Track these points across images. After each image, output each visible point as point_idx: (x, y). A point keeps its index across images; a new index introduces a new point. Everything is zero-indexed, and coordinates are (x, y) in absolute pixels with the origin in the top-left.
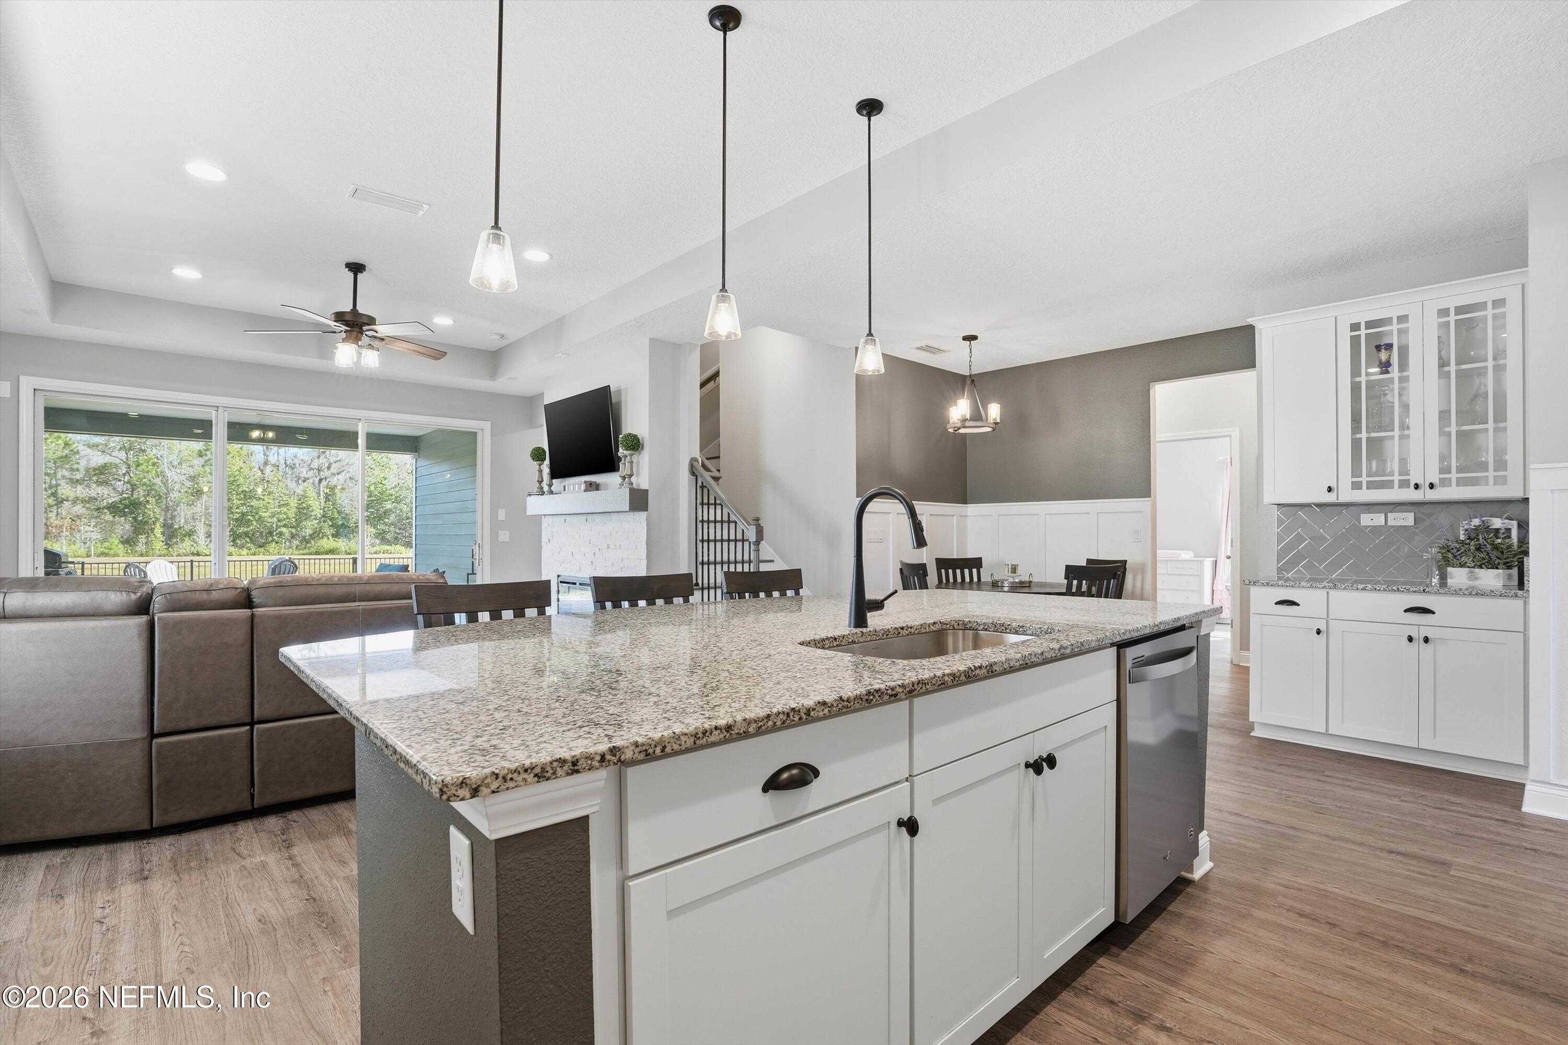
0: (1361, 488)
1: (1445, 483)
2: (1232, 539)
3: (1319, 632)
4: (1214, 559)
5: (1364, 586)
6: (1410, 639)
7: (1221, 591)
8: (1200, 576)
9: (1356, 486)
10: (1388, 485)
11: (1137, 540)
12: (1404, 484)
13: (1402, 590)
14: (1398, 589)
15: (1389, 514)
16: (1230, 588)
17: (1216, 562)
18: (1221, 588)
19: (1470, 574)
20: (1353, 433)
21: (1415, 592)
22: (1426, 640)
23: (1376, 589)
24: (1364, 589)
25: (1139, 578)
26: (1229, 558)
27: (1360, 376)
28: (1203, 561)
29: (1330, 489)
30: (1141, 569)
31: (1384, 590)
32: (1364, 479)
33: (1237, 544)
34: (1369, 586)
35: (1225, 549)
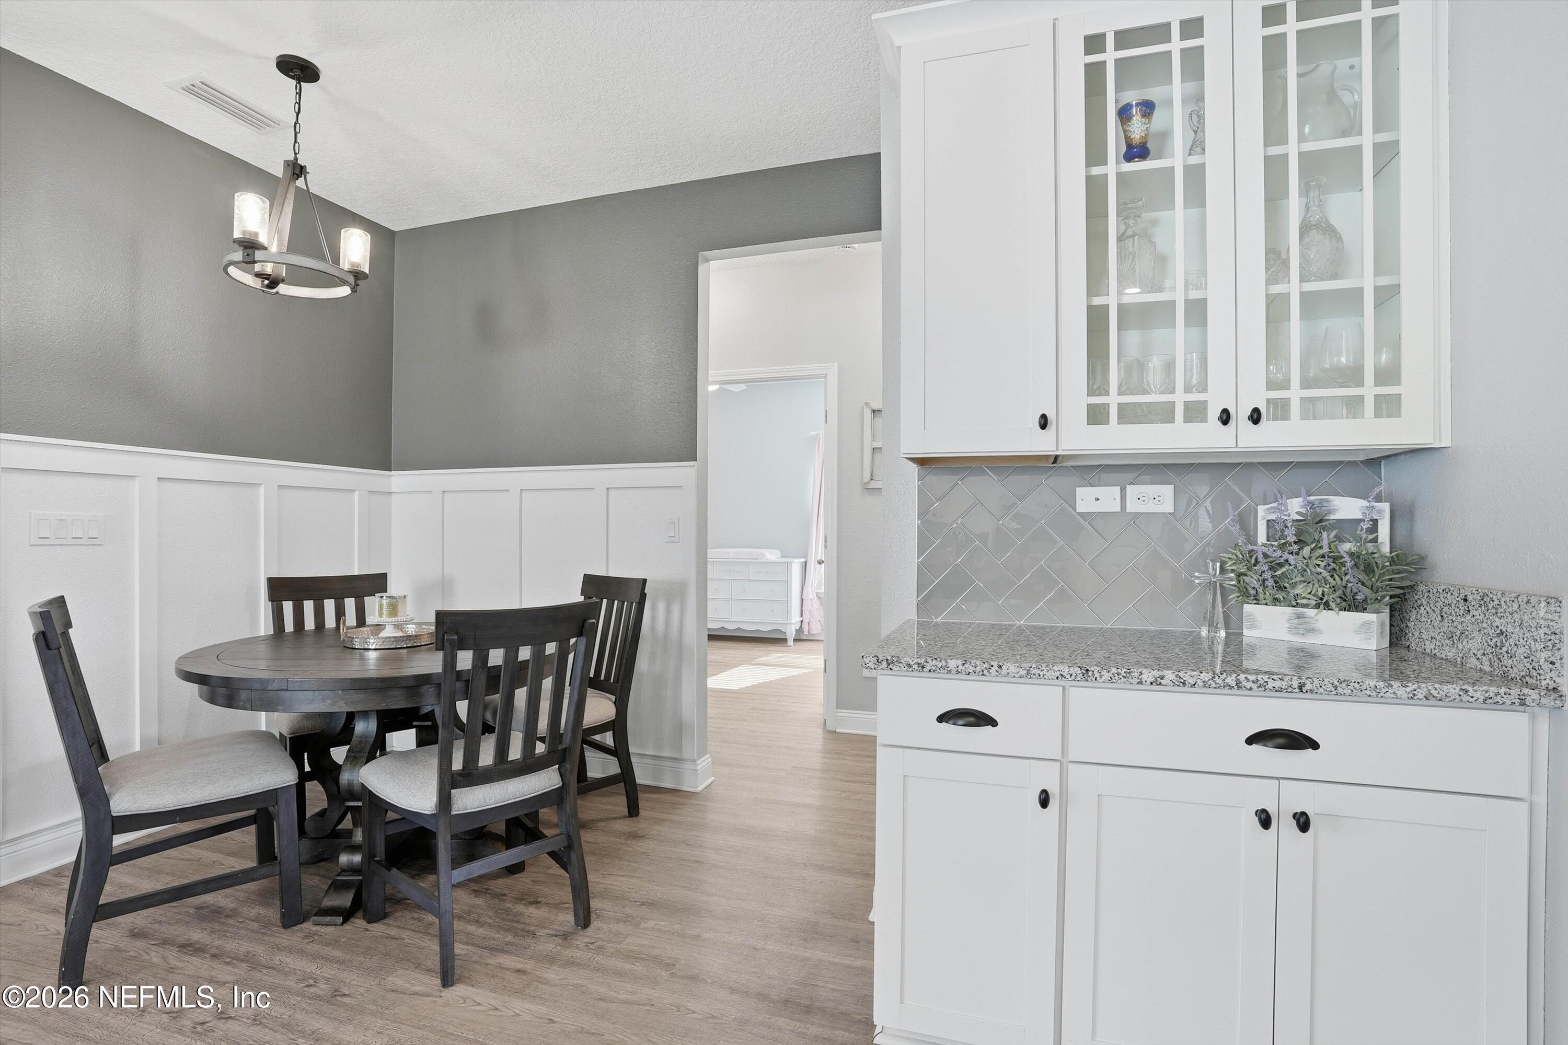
0: (1106, 421)
1: (1281, 409)
2: (826, 537)
3: (1044, 800)
4: (803, 560)
5: (1157, 673)
6: (1265, 820)
7: (811, 599)
8: (787, 583)
9: (1097, 415)
10: (1165, 414)
11: (673, 540)
12: (1195, 412)
13: (1248, 685)
14: (1238, 683)
15: (1129, 488)
16: (822, 596)
17: (806, 563)
18: (811, 596)
19: (1296, 621)
20: (1091, 293)
21: (1280, 690)
22: (1303, 822)
23: (1184, 684)
24: (1156, 682)
25: (676, 609)
26: (820, 562)
27: (1105, 163)
28: (791, 562)
29: (1044, 423)
30: (675, 592)
31: (1205, 685)
32: (1113, 400)
33: (833, 542)
34: (1170, 675)
35: (817, 550)
